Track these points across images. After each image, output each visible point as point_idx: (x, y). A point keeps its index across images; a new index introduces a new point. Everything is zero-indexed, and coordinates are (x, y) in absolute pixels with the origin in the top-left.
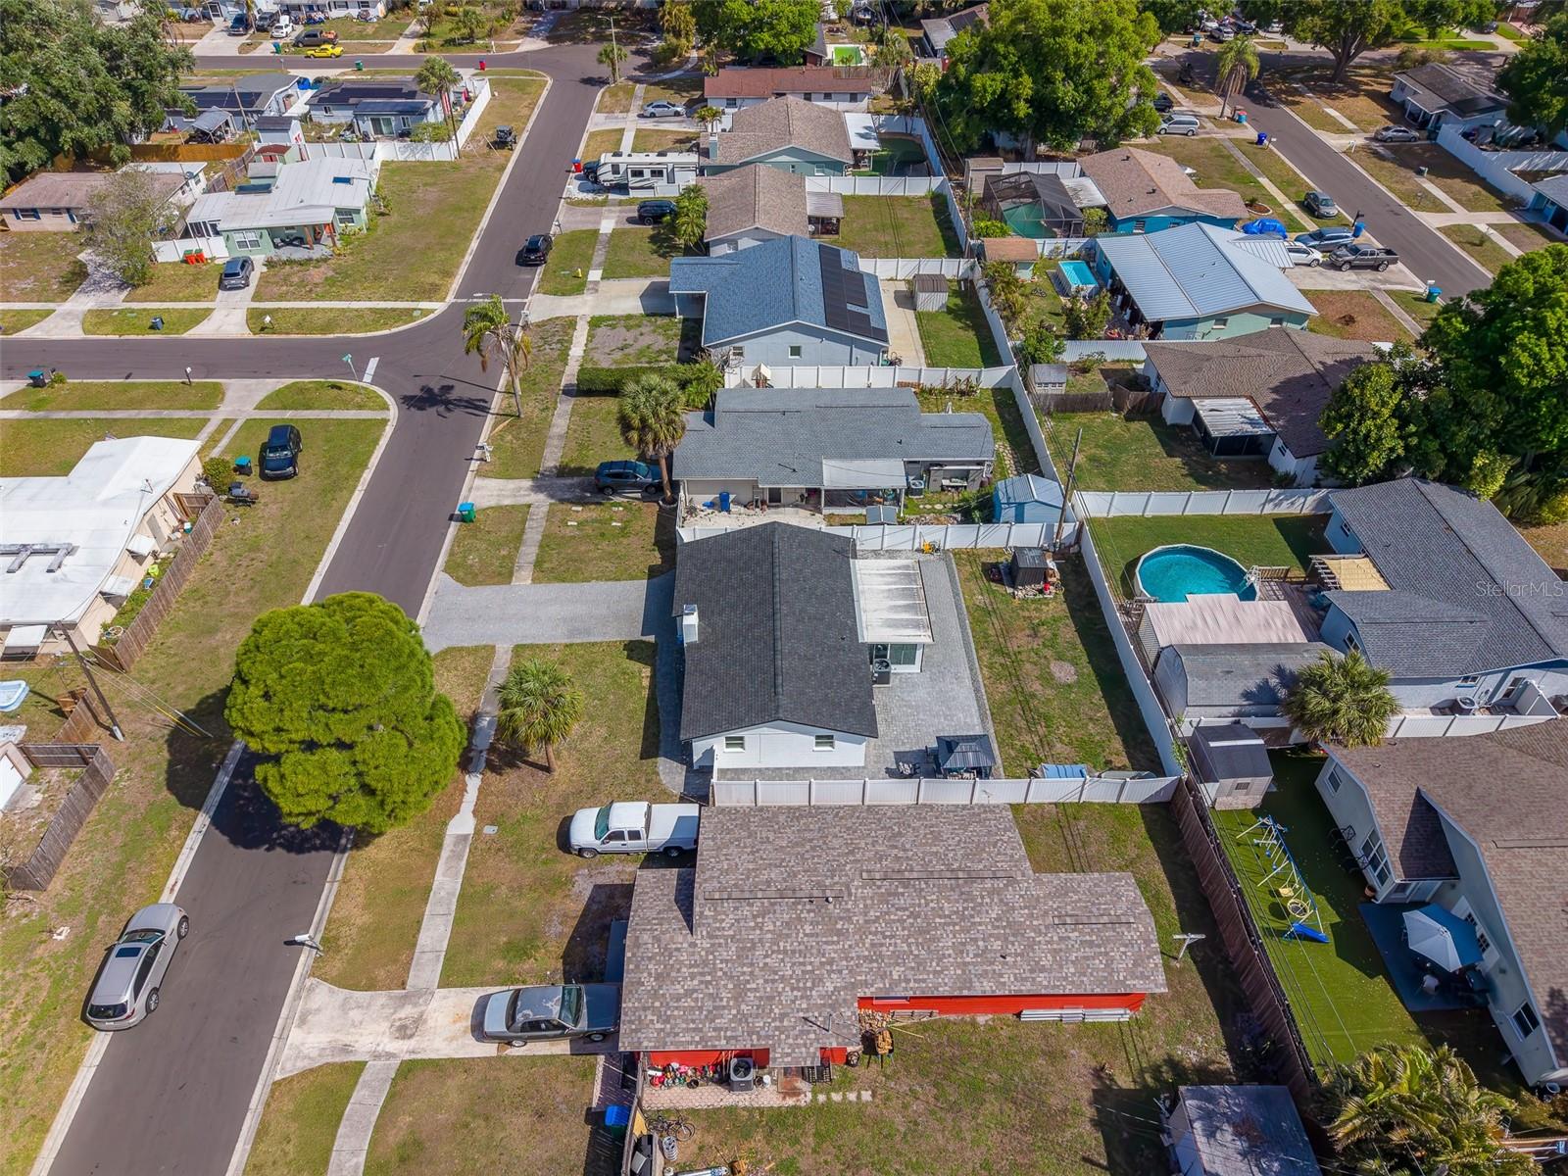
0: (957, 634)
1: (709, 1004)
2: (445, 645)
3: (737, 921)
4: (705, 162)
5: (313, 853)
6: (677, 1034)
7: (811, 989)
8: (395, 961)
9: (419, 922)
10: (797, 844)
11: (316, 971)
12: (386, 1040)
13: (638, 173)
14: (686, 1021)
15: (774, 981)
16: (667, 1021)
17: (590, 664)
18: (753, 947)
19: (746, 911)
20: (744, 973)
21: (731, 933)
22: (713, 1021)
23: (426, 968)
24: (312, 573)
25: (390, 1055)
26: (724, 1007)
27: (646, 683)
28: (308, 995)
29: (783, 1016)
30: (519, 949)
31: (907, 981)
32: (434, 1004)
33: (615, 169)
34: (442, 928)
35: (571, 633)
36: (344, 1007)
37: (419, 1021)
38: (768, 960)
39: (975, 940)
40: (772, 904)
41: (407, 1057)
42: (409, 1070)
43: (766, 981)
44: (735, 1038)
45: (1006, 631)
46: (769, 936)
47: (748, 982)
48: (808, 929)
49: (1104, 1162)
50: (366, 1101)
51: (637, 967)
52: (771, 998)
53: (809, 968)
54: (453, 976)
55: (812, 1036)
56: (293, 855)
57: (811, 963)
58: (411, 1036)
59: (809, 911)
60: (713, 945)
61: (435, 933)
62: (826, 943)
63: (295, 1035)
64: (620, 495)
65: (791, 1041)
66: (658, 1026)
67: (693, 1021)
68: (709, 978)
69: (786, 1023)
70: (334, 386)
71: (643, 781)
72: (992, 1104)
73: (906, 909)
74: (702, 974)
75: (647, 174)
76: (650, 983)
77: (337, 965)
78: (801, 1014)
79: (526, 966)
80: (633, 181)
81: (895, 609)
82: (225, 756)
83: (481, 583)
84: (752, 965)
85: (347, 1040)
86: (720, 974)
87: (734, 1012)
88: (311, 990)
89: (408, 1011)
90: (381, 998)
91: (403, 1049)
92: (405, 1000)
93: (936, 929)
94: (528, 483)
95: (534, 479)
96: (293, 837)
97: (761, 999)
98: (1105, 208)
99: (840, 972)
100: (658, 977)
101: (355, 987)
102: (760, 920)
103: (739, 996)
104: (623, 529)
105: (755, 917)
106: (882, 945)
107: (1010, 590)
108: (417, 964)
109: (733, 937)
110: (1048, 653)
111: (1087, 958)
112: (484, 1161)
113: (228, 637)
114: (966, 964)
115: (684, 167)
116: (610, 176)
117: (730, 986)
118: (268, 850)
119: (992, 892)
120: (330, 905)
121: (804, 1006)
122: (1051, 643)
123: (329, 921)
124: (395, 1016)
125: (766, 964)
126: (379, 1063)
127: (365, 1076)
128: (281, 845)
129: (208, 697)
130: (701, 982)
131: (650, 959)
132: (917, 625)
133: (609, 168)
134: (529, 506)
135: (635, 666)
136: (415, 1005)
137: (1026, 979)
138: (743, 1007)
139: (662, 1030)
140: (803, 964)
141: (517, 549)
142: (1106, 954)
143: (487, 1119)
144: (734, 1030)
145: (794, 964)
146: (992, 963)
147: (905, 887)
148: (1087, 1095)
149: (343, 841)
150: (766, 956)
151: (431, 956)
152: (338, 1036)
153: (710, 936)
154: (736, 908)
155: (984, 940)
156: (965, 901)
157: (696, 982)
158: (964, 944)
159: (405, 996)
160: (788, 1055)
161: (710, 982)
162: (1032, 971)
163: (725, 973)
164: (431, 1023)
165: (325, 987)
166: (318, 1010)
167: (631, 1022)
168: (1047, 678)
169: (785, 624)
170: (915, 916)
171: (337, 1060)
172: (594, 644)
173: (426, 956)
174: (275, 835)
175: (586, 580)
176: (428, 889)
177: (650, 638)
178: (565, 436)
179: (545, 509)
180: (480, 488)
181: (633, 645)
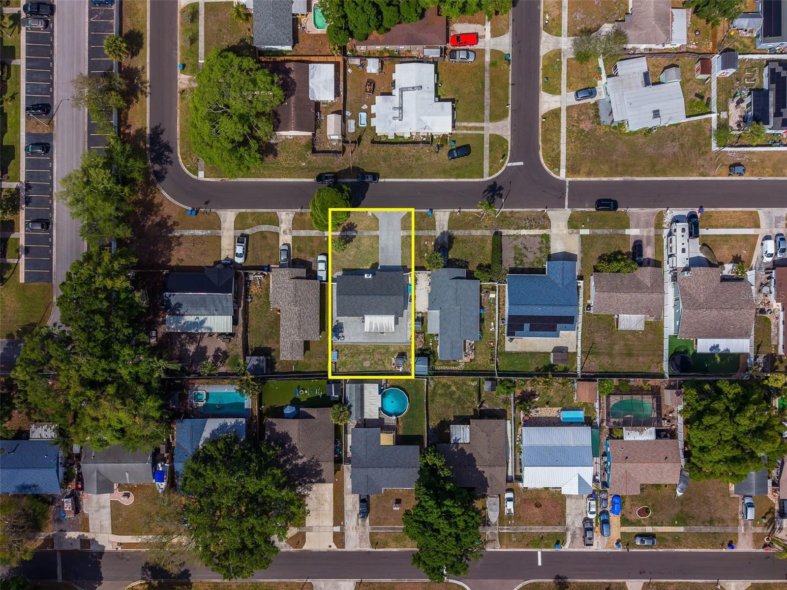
0: (379, 341)
2: (380, 219)
8: (298, 227)
9: (305, 230)
11: (297, 213)
12: (283, 229)
17: (372, 254)
18: (286, 290)
20: (283, 288)
23: (296, 233)
24: (407, 178)
27: (365, 267)
28: (292, 213)
30: (299, 250)
32: (289, 236)
35: (382, 249)
36: (289, 220)
37: (286, 234)
38: (284, 292)
41: (280, 233)
42: (278, 234)
45: (380, 353)
46: (288, 293)
48: (289, 299)
50: (273, 228)
54: (295, 238)
58: (284, 233)
60: (287, 283)
61: (303, 233)
63: (284, 213)
70: (505, 155)
73: (294, 317)
74: (283, 281)
77: (297, 216)
79: (296, 251)
81: (376, 324)
83: (402, 222)
85: (283, 222)
86: (283, 284)
90: (291, 226)
91: (282, 232)
92: (290, 230)
93: (290, 322)
94: (446, 229)
95: (448, 230)
98: (621, 438)
101: (293, 221)
103: (279, 288)
104: (424, 256)
107: (395, 357)
108: (297, 231)
109: (288, 286)
110: (373, 362)
111: (285, 347)
112: (263, 249)
114: (285, 326)
119: (296, 333)
122: (376, 363)
123: (306, 213)
124: (287, 230)
126: (279, 229)
127: (277, 227)
131: (285, 272)
132: (371, 328)
134: (435, 231)
135: (370, 265)
136: (289, 233)
137: (282, 336)
142: (286, 351)
143: (269, 249)
144: (274, 287)
145: (284, 297)
146: (285, 331)
147: (297, 317)
148: (271, 346)
152: (284, 220)
154: (292, 287)
155: (288, 330)
156: (295, 327)
158: (288, 326)
164: (286, 236)
165: (293, 216)
166: (289, 215)
167: (276, 270)
168: (365, 359)
169: (366, 298)
171: (280, 222)
172: (378, 254)
173: (299, 232)
175: (402, 249)
176: (312, 229)
177: (379, 268)
178: (470, 235)
179: (433, 234)
180: (444, 214)
181: (377, 264)
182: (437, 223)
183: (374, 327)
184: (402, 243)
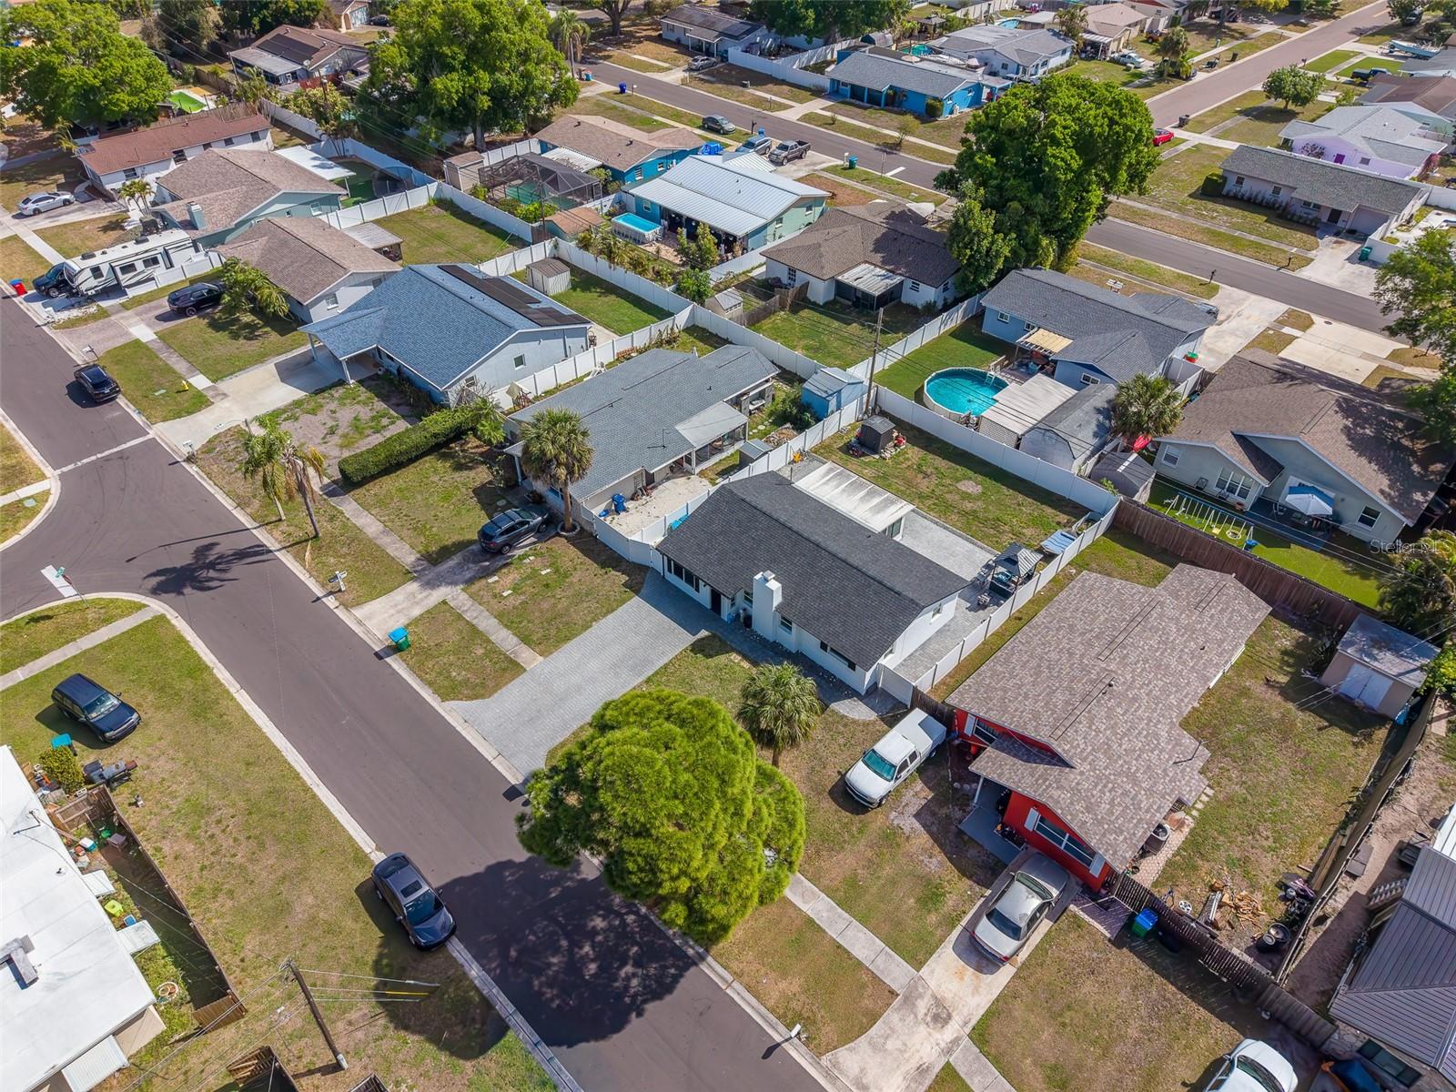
1: (1128, 800)
2: (542, 752)
3: (1084, 738)
4: (197, 234)
5: (682, 981)
6: (1134, 834)
7: (1159, 744)
8: (863, 986)
9: (839, 946)
10: (1038, 674)
11: (817, 1048)
12: (937, 1035)
13: (129, 268)
14: (1130, 822)
15: (1139, 756)
16: (1122, 832)
17: (685, 682)
18: (1110, 747)
19: (1082, 728)
20: (1122, 766)
21: (1090, 748)
22: (1140, 809)
23: (895, 971)
24: (307, 789)
25: (956, 1041)
26: (1136, 795)
27: (745, 664)
28: (839, 1069)
29: (1165, 770)
30: (931, 895)
31: (1182, 700)
32: (932, 984)
33: (96, 271)
34: (860, 935)
35: (638, 669)
36: (876, 1048)
37: (938, 1002)
38: (1124, 747)
39: (1182, 651)
40: (1089, 712)
41: (968, 1030)
42: (981, 1035)
43: (1136, 760)
44: (1159, 807)
45: (909, 483)
46: (1108, 732)
47: (1129, 768)
48: (1119, 710)
49: (1326, 724)
51: (1071, 814)
52: (1149, 767)
53: (1145, 733)
54: (917, 954)
55: (1188, 770)
56: (668, 998)
57: (1143, 729)
58: (949, 1016)
59: (1109, 700)
60: (1090, 764)
61: (862, 944)
62: (1136, 711)
64: (515, 548)
65: (1183, 782)
66: (1121, 838)
67: (1132, 818)
68: (1110, 785)
69: (1171, 774)
70: (35, 620)
71: (842, 729)
72: (1258, 741)
73: (1138, 661)
74: (1105, 786)
75: (140, 266)
76: (1088, 818)
77: (828, 1031)
78: (1171, 762)
79: (950, 903)
80: (125, 279)
81: (864, 499)
82: (476, 988)
83: (497, 687)
84: (1120, 757)
85: (914, 1064)
86: (1112, 777)
87: (1143, 792)
88: (836, 1065)
89: (922, 1006)
90: (892, 1016)
91: (957, 1029)
92: (909, 1001)
93: (1162, 660)
94: (413, 587)
95: (415, 579)
96: (645, 987)
97: (1145, 772)
98: (603, 166)
99: (1159, 721)
100: (1088, 809)
101: (863, 1030)
102: (1094, 727)
103: (1135, 782)
104: (557, 571)
105: (1090, 727)
106: (1151, 691)
107: (877, 457)
108: (882, 972)
109: (1093, 749)
110: (948, 481)
111: (1230, 619)
112: (1105, 1031)
113: (310, 900)
114: (1193, 667)
115: (180, 247)
116: (93, 282)
117: (1125, 779)
118: (640, 1014)
119: (1161, 616)
120: (754, 1001)
121: (1167, 756)
122: (942, 476)
123: (772, 1011)
124: (920, 1016)
125: (1125, 750)
126: (957, 1052)
127: (962, 1071)
128: (645, 1001)
129: (377, 963)
130: (1110, 791)
131: (1072, 803)
132: (891, 502)
133: (88, 273)
134: (444, 602)
135: (722, 659)
136: (921, 996)
137: (1221, 653)
138: (1143, 785)
139: (1125, 838)
140: (1140, 733)
141: (488, 641)
142: (1234, 610)
143: (1069, 1008)
144: (1154, 802)
145: (1136, 737)
146: (1202, 657)
147: (1125, 648)
148: (1279, 699)
149: (691, 952)
150: (1120, 745)
151: (882, 955)
152: (904, 1069)
153: (1084, 760)
154: (1076, 731)
155: (1185, 647)
156: (1156, 632)
157: (1108, 794)
158: (1180, 657)
159: (906, 999)
160: (1191, 791)
161: (1113, 788)
162: (1220, 646)
163: (1114, 775)
164: (949, 996)
165: (843, 1054)
166: (862, 1070)
167: (1107, 850)
168: (968, 497)
170: (1145, 661)
171: (928, 1082)
172: (666, 667)
173: (879, 961)
174: (627, 1000)
175: (586, 627)
176: (810, 921)
177: (704, 633)
178: (388, 530)
179: (464, 596)
180: (369, 618)
181: (698, 648)
182: (417, 612)
183: (877, 500)
184: (567, 639)
